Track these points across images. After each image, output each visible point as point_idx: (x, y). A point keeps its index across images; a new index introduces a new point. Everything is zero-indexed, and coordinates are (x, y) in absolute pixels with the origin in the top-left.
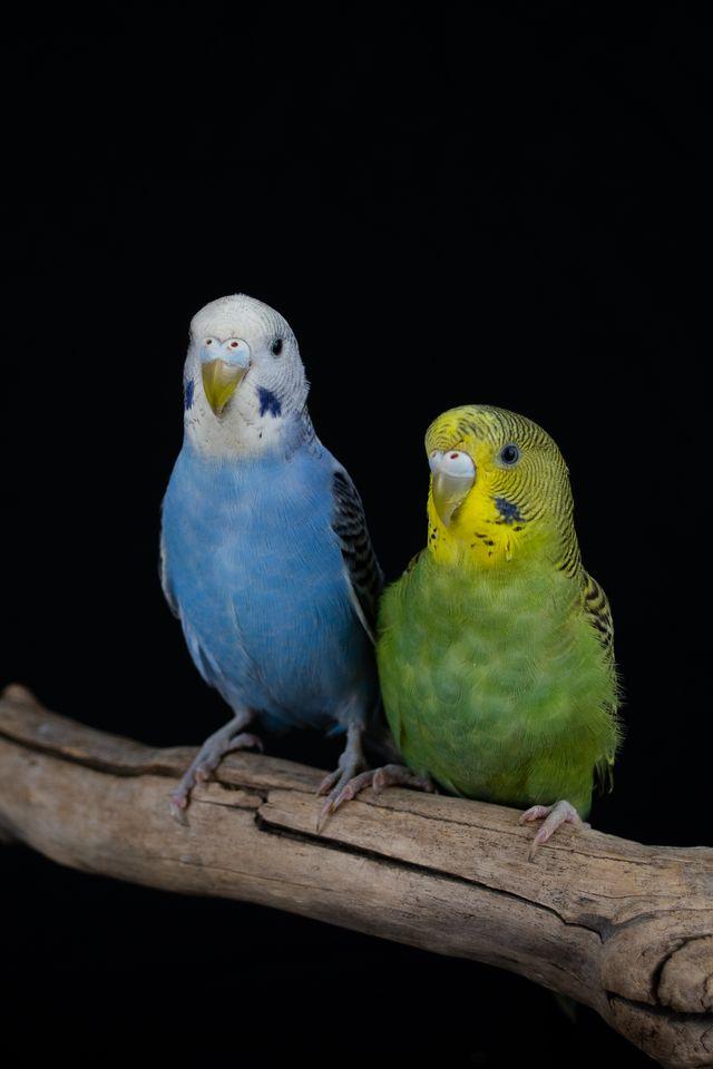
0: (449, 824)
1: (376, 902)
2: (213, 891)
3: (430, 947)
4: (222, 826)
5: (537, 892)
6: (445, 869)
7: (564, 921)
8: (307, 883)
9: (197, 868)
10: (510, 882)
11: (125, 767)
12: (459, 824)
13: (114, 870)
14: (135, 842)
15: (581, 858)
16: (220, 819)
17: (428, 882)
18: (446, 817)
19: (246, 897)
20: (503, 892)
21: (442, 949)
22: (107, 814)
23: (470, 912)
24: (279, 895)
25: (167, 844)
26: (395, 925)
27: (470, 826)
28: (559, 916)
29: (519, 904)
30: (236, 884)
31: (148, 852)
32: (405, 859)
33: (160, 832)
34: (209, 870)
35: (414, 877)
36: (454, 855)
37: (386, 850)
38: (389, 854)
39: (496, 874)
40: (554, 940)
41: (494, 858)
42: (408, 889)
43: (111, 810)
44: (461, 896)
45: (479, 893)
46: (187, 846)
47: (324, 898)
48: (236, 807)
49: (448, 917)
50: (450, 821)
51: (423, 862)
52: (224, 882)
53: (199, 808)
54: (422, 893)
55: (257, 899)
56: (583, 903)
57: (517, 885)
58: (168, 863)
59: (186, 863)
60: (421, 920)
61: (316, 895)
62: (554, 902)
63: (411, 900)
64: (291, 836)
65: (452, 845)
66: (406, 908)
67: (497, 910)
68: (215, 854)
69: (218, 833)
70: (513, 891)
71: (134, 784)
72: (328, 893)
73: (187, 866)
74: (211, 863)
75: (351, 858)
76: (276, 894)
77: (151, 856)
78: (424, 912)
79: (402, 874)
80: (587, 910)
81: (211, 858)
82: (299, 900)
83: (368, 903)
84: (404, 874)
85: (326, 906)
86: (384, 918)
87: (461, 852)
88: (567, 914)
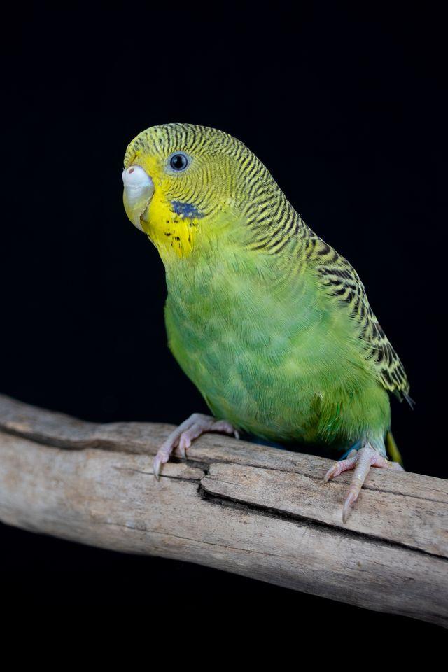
0: (384, 494)
1: (317, 566)
2: (155, 553)
3: (365, 605)
4: (166, 496)
6: (384, 536)
8: (249, 548)
9: (143, 533)
11: (69, 441)
12: (394, 493)
13: (61, 531)
14: (81, 508)
16: (164, 489)
17: (368, 547)
18: (381, 488)
19: (188, 558)
21: (377, 607)
22: (54, 483)
24: (221, 558)
25: (112, 511)
26: (334, 586)
27: (405, 495)
30: (180, 547)
31: (94, 517)
33: (105, 500)
34: (154, 535)
35: (355, 544)
36: (392, 523)
37: (326, 518)
38: (329, 523)
39: (435, 541)
42: (350, 555)
43: (57, 480)
44: (401, 561)
46: (133, 513)
47: (266, 562)
48: (179, 479)
49: (388, 581)
50: (385, 491)
52: (168, 546)
53: (142, 478)
55: (199, 561)
58: (114, 528)
59: (129, 528)
60: (362, 582)
61: (258, 559)
63: (352, 565)
64: (232, 504)
65: (390, 513)
66: (347, 572)
67: (437, 574)
68: (159, 521)
69: (163, 502)
71: (78, 457)
72: (271, 557)
73: (130, 530)
74: (156, 529)
75: (292, 526)
76: (219, 557)
77: (95, 520)
78: (365, 575)
79: (343, 540)
81: (157, 525)
82: (241, 563)
83: (310, 567)
85: (267, 568)
86: (324, 580)
87: (400, 521)
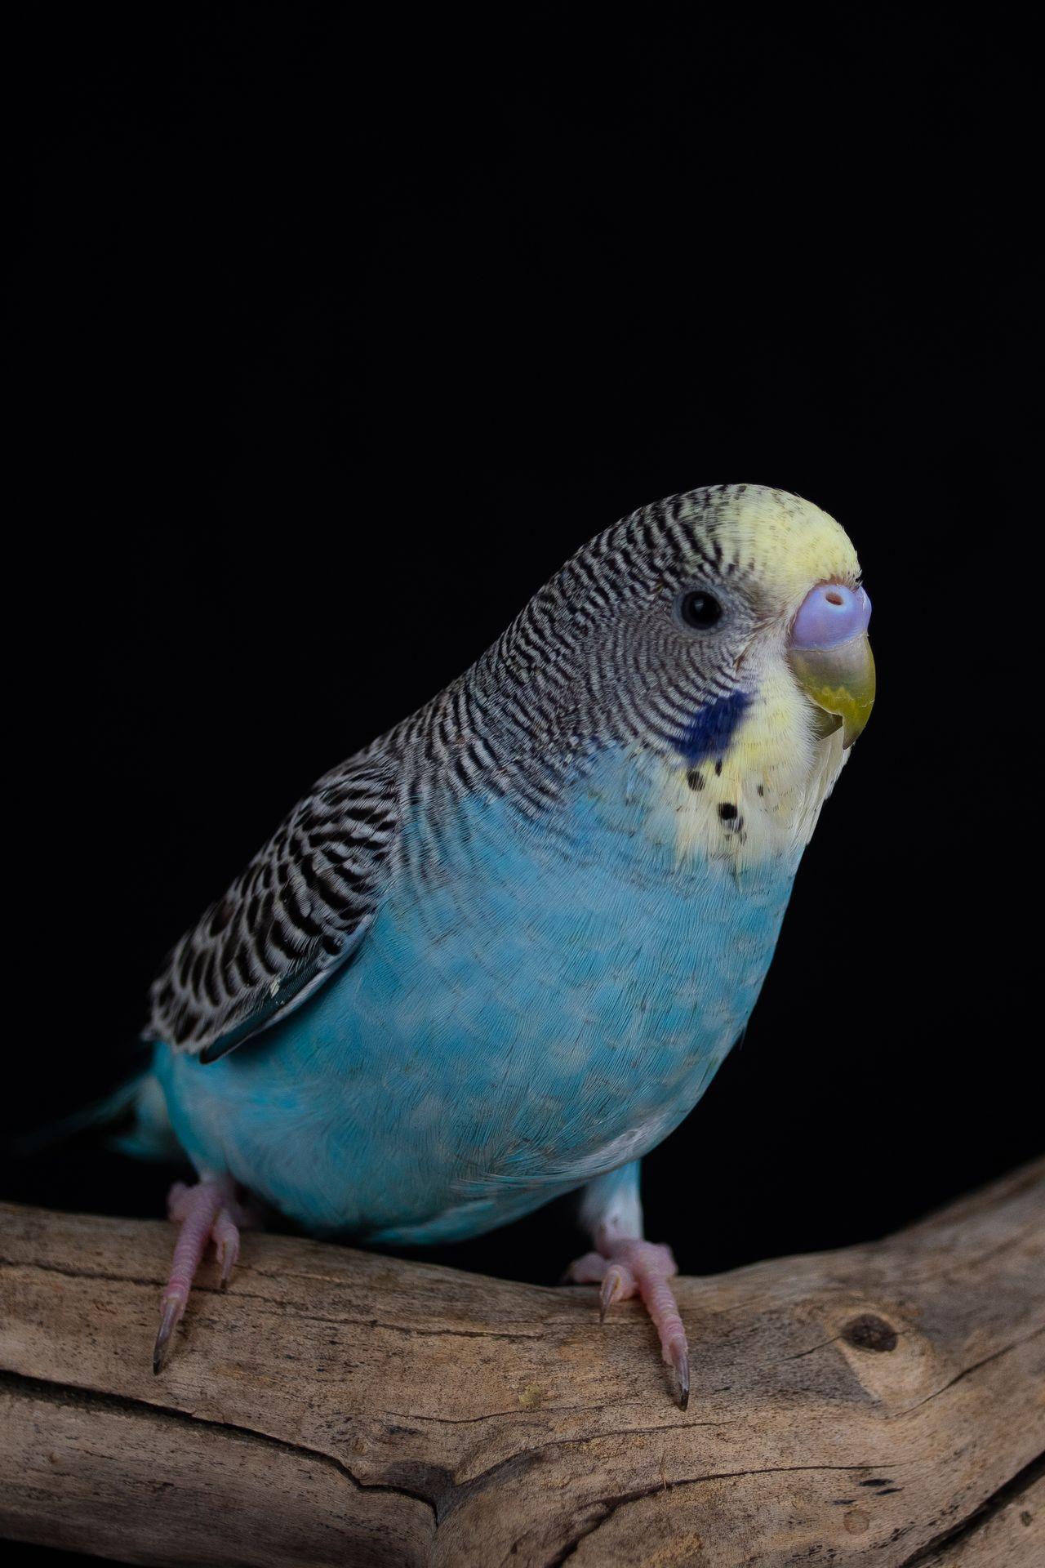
5: (297, 1421)
7: (356, 1482)
10: (241, 1406)
15: (394, 1339)
20: (227, 1429)
23: (162, 1477)
28: (345, 1471)
29: (263, 1451)
32: (23, 1371)
40: (341, 1525)
41: (206, 1355)
45: (178, 1432)
51: (59, 1376)
54: (61, 1446)
56: (397, 1437)
57: (256, 1410)
62: (334, 1441)
70: (249, 1425)
80: (405, 1453)
84: (20, 1406)
88: (363, 1466)
